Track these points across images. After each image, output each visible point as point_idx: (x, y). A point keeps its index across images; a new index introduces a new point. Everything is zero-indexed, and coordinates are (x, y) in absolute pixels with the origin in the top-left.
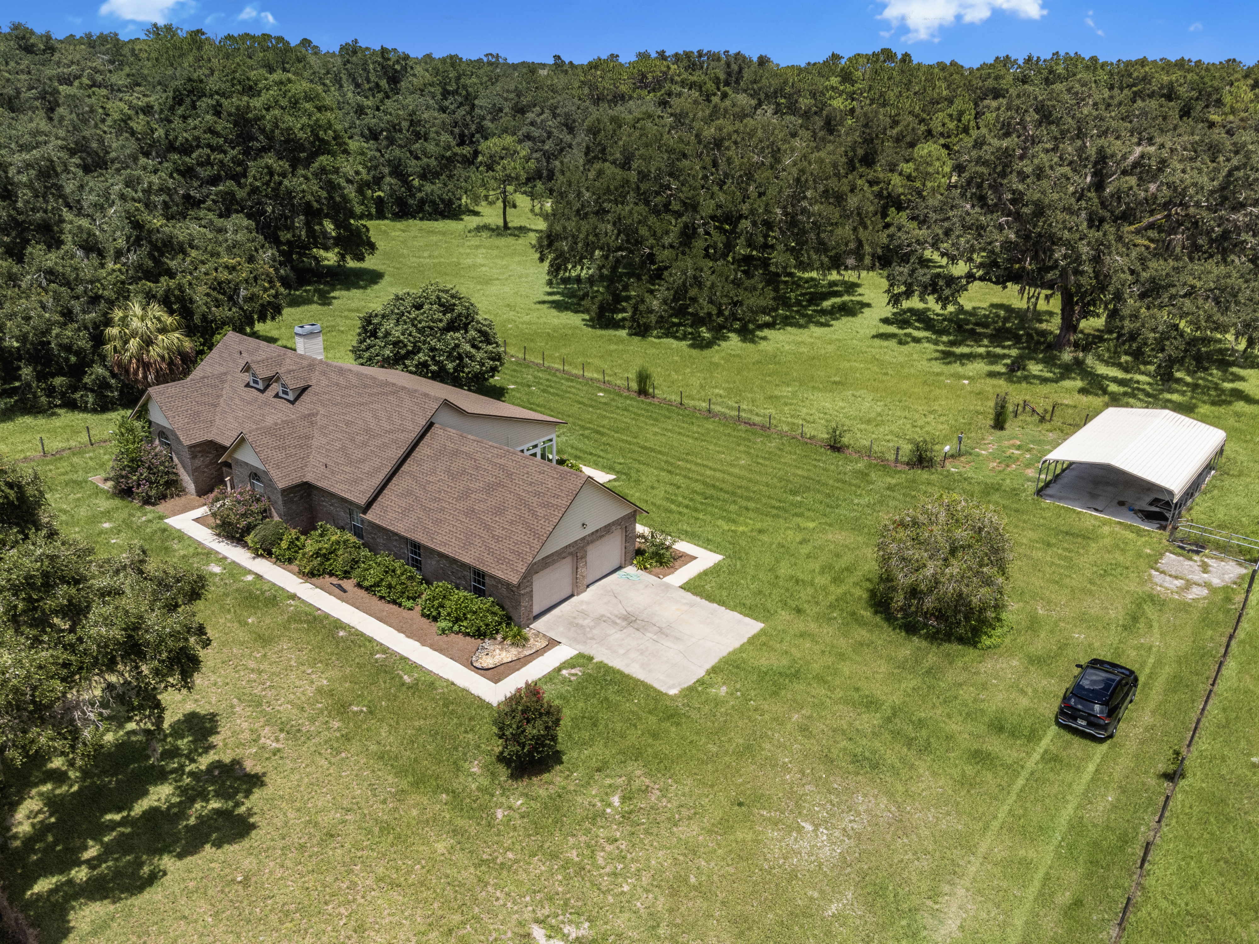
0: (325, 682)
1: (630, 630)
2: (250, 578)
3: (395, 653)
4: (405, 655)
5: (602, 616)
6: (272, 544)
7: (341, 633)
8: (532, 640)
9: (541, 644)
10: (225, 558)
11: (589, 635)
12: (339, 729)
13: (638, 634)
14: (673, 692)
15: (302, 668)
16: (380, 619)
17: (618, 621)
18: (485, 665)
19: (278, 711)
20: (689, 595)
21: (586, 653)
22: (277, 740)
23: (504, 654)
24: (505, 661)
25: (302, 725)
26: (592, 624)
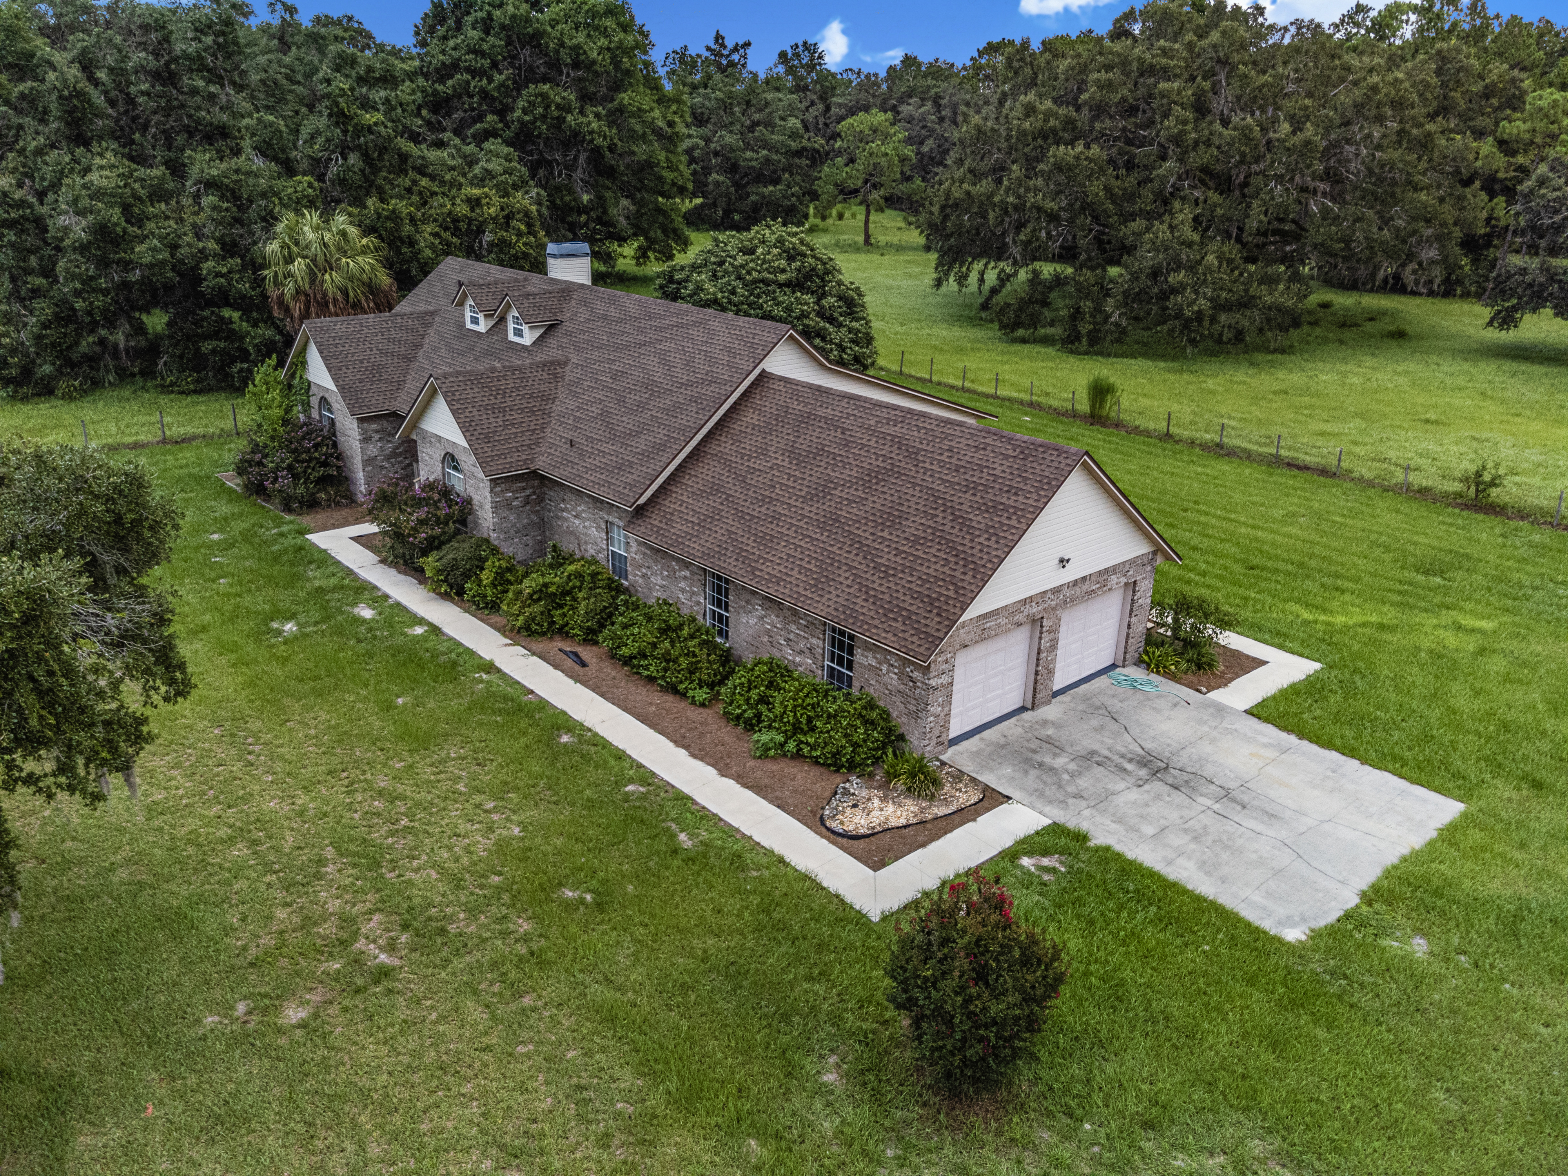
0: (516, 831)
1: (1157, 786)
2: (419, 630)
3: (668, 786)
4: (686, 790)
5: (1093, 753)
6: (467, 576)
7: (565, 739)
8: (947, 788)
9: (968, 797)
10: (386, 597)
11: (1071, 789)
12: (526, 939)
13: (1179, 798)
14: (1293, 935)
15: (478, 798)
16: (643, 719)
17: (1129, 767)
18: (850, 827)
19: (410, 883)
20: (1270, 731)
21: (1071, 825)
22: (391, 947)
23: (890, 808)
24: (893, 823)
25: (451, 919)
26: (1072, 766)
